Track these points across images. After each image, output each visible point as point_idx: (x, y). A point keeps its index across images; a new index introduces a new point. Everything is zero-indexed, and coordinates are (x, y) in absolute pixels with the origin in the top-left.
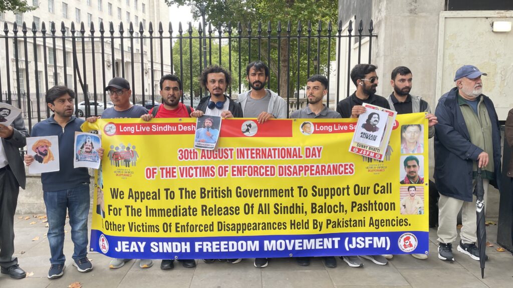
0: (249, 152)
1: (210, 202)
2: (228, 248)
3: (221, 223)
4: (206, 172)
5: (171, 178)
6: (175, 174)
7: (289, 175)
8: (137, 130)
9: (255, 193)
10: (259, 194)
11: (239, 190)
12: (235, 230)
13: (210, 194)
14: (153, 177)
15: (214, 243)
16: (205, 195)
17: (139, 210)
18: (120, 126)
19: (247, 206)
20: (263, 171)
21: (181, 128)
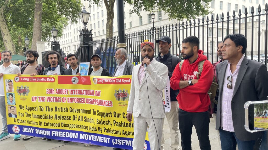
0: (75, 91)
1: (59, 113)
2: (65, 135)
3: (63, 123)
4: (58, 99)
5: (43, 102)
6: (44, 100)
7: (90, 103)
8: (30, 80)
9: (77, 111)
10: (79, 111)
11: (71, 109)
12: (69, 127)
13: (59, 110)
14: (35, 101)
15: (60, 132)
16: (57, 110)
17: (30, 115)
18: (22, 78)
19: (74, 117)
20: (81, 100)
21: (48, 80)
